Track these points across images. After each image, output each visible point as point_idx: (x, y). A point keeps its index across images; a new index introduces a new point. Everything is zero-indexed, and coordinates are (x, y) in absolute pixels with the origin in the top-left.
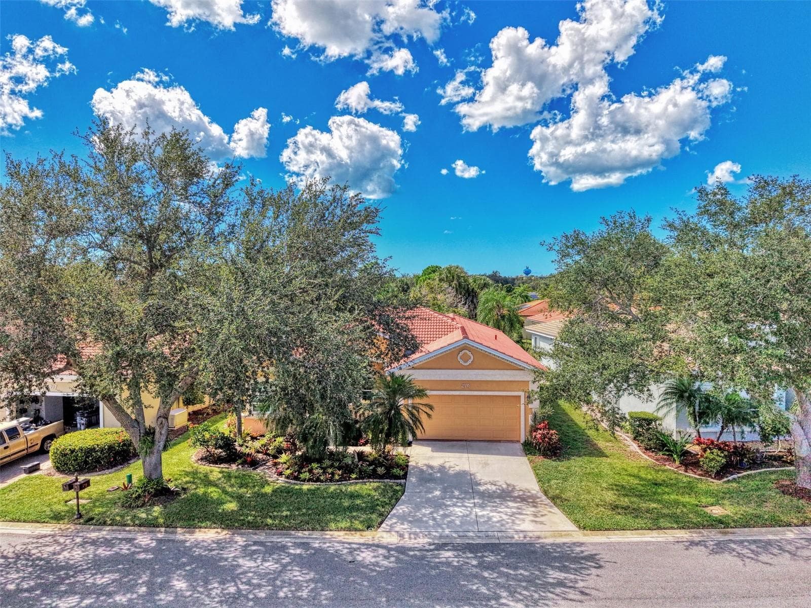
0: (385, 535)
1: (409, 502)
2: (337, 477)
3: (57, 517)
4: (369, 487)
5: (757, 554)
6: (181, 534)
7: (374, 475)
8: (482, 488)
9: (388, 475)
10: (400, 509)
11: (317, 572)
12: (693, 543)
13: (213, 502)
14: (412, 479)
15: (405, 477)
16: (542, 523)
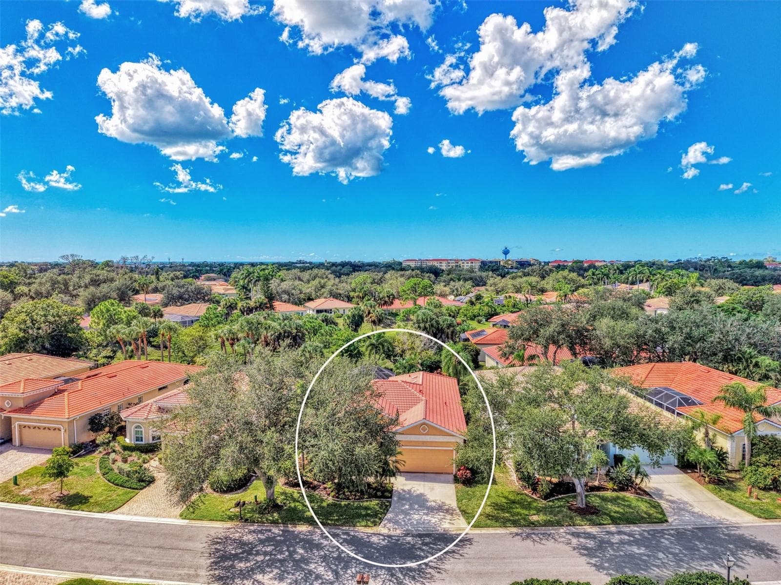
0: (382, 529)
1: (393, 512)
2: (357, 497)
3: (230, 518)
4: (374, 503)
5: (541, 539)
6: (290, 528)
7: (376, 496)
8: (429, 504)
9: (383, 496)
10: (389, 515)
11: (356, 546)
12: (517, 534)
13: (300, 512)
14: (395, 498)
15: (391, 497)
16: (453, 524)
